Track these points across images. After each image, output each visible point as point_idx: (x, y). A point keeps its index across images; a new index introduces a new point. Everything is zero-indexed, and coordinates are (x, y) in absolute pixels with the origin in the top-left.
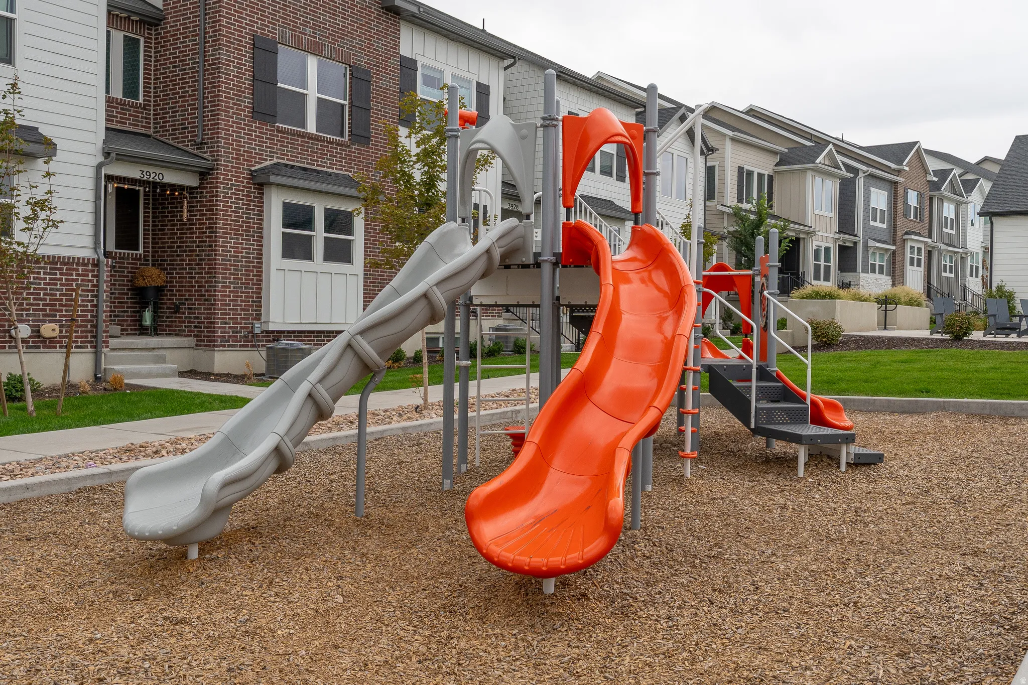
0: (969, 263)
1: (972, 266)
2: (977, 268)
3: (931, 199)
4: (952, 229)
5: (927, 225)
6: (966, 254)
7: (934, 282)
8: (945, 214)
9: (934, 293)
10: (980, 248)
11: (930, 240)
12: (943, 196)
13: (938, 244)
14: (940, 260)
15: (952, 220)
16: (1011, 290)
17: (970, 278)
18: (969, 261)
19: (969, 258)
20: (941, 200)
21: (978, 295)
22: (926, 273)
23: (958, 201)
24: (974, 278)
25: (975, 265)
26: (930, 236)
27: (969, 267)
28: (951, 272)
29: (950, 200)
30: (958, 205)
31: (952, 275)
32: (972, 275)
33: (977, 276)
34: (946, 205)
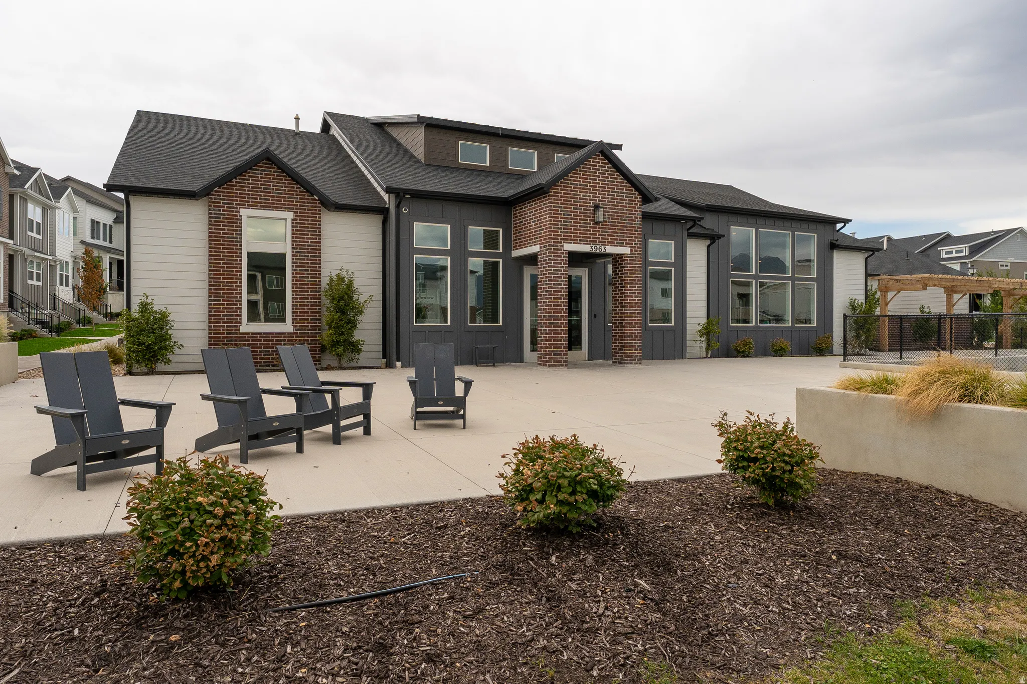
0: (58, 272)
1: (61, 275)
2: (67, 277)
3: (11, 197)
4: (38, 233)
5: (7, 224)
6: (55, 262)
7: (18, 290)
8: (30, 216)
9: (17, 304)
10: (69, 258)
11: (11, 242)
12: (27, 195)
13: (21, 248)
14: (24, 268)
15: (38, 224)
16: (164, 310)
17: (61, 287)
18: (58, 269)
19: (58, 266)
20: (24, 200)
21: (70, 304)
22: (7, 280)
23: (47, 205)
24: (64, 288)
25: (64, 273)
26: (11, 237)
27: (58, 275)
28: (38, 279)
29: (36, 202)
30: (45, 209)
31: (40, 284)
32: (61, 284)
33: (67, 285)
34: (30, 206)
